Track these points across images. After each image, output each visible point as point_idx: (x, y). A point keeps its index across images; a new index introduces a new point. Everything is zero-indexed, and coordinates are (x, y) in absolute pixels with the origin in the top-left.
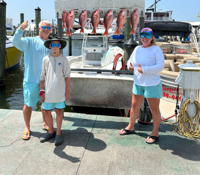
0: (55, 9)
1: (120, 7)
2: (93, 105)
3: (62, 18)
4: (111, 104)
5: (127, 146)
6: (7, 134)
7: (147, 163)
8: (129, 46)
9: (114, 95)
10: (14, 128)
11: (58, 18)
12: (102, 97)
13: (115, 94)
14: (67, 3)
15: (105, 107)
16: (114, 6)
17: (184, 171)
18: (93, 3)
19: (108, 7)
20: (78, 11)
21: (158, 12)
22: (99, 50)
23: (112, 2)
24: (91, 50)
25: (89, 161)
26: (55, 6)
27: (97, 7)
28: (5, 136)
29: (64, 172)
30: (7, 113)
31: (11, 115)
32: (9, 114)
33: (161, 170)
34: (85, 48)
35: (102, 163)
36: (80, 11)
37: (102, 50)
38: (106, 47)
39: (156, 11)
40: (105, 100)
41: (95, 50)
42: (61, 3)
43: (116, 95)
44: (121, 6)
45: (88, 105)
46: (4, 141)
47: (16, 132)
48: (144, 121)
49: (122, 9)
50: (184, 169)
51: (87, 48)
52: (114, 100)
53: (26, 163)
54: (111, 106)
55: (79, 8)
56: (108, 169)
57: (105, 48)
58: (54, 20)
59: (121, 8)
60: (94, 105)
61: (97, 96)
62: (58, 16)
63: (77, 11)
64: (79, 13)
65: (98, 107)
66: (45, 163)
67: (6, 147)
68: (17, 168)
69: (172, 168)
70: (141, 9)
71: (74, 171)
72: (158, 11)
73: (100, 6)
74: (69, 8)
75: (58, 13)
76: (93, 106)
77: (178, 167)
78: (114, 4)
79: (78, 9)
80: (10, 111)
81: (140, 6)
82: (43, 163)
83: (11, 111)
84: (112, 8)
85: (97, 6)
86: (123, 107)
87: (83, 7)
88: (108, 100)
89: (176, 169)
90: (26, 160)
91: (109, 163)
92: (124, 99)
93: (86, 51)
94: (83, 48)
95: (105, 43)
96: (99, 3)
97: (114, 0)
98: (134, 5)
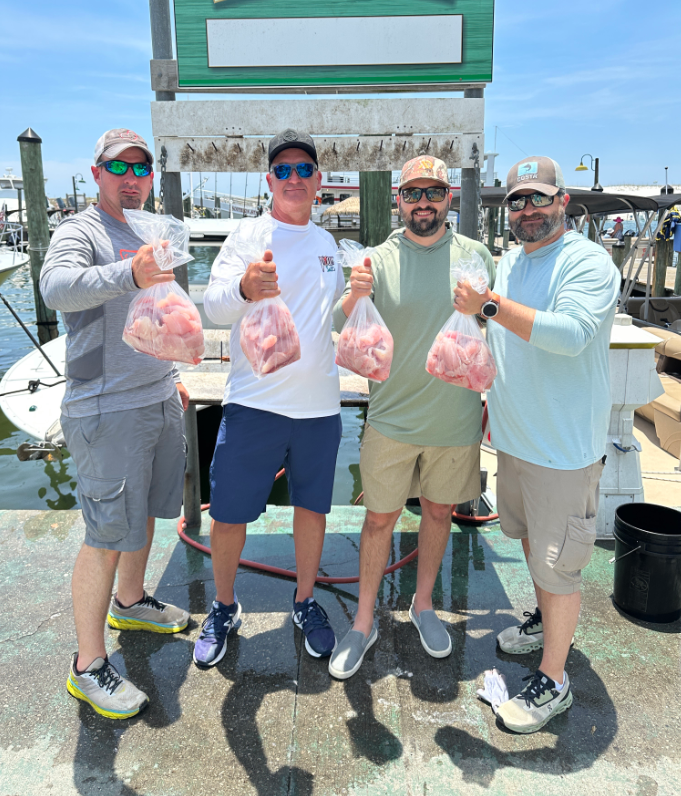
1: (398, 131)
14: (200, 113)
16: (376, 127)
18: (299, 112)
20: (243, 145)
23: (370, 111)
27: (314, 130)
36: (252, 142)
44: (401, 126)
49: (403, 138)
55: (246, 132)
58: (78, 179)
62: (164, 163)
63: (238, 141)
64: (245, 150)
73: (326, 125)
74: (210, 131)
75: (164, 152)
78: (376, 117)
81: (469, 127)
84: (368, 131)
85: (315, 125)
87: (262, 128)
96: (320, 115)
97: (377, 103)
98: (447, 123)
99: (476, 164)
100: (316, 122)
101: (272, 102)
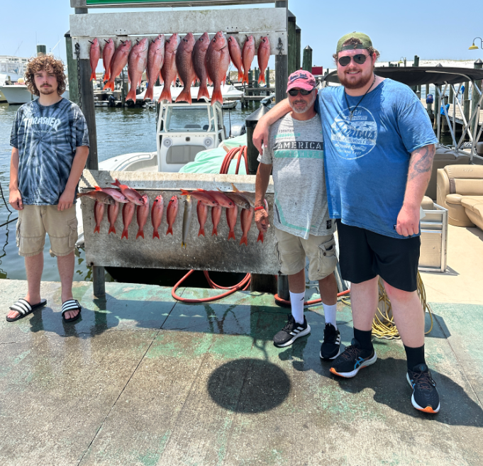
1: (228, 31)
2: (172, 264)
3: (89, 58)
4: (213, 261)
9: (218, 240)
12: (191, 245)
13: (222, 238)
14: (99, 21)
15: (199, 269)
16: (212, 28)
18: (163, 19)
19: (198, 29)
22: (198, 138)
24: (178, 138)
34: (166, 135)
36: (133, 39)
37: (205, 138)
38: (214, 131)
40: (197, 251)
41: (188, 139)
42: (84, 21)
43: (223, 241)
44: (230, 27)
45: (159, 266)
51: (171, 134)
52: (219, 253)
54: (212, 265)
57: (214, 133)
59: (230, 31)
60: (173, 266)
61: (179, 244)
63: (124, 38)
65: (182, 269)
70: (277, 34)
73: (180, 27)
74: (106, 33)
75: (78, 46)
76: (170, 268)
78: (213, 22)
79: (126, 36)
81: (276, 27)
84: (208, 31)
85: (173, 28)
86: (241, 267)
87: (139, 30)
88: (205, 251)
92: (242, 249)
93: (168, 142)
94: (159, 134)
95: (213, 121)
96: (177, 20)
97: (214, 13)
98: (261, 25)
99: (280, 52)
100: (174, 25)
101: (146, 13)
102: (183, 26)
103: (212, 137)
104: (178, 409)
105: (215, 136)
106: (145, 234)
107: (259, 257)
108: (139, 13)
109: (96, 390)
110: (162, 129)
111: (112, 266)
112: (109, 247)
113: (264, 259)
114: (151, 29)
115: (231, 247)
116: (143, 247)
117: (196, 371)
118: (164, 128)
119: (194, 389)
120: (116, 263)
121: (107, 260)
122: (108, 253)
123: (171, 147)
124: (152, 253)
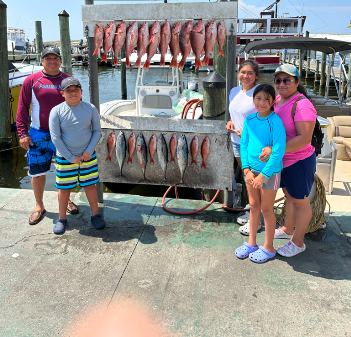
0: (83, 19)
1: (195, 18)
3: (94, 36)
5: (200, 246)
6: (9, 228)
7: (230, 274)
8: (210, 86)
10: (20, 219)
11: (87, 35)
15: (169, 185)
16: (184, 16)
17: (285, 285)
18: (148, 9)
19: (174, 16)
21: (280, 18)
22: (165, 90)
23: (181, 9)
24: (151, 90)
25: (137, 270)
26: (82, 14)
27: (155, 18)
28: (6, 231)
29: (96, 287)
30: (10, 194)
31: (17, 198)
32: (14, 195)
33: (249, 285)
34: (142, 88)
35: (157, 273)
37: (170, 90)
38: (176, 85)
39: (278, 17)
41: (158, 91)
42: (92, 10)
44: (196, 15)
46: (3, 240)
47: (23, 225)
48: (232, 207)
49: (197, 21)
50: (287, 283)
51: (146, 87)
53: (38, 273)
55: (124, 19)
56: (166, 282)
57: (176, 87)
59: (196, 18)
61: (156, 167)
62: (87, 33)
65: (158, 185)
66: (67, 272)
67: (7, 249)
68: (23, 282)
69: (268, 281)
70: (230, 20)
71: (113, 286)
72: (281, 15)
73: (160, 15)
75: (87, 28)
77: (277, 279)
78: (184, 12)
79: (122, 21)
80: (16, 191)
81: (229, 16)
82: (65, 273)
83: (18, 191)
84: (180, 18)
85: (155, 15)
87: (131, 17)
89: (273, 283)
90: (38, 270)
91: (169, 273)
93: (143, 93)
94: (137, 87)
95: (176, 78)
96: (158, 10)
97: (185, 5)
98: (219, 14)
99: (232, 34)
100: (156, 13)
101: (136, 5)
102: (163, 14)
103: (175, 90)
104: (165, 282)
105: (177, 89)
106: (133, 160)
107: (213, 178)
108: (131, 5)
109: (107, 268)
110: (139, 83)
111: (109, 182)
112: (108, 168)
113: (216, 180)
114: (139, 16)
115: (192, 170)
116: (131, 169)
117: (174, 256)
118: (141, 82)
119: (174, 269)
120: (112, 180)
121: (106, 178)
122: (106, 173)
123: (146, 96)
124: (137, 173)
